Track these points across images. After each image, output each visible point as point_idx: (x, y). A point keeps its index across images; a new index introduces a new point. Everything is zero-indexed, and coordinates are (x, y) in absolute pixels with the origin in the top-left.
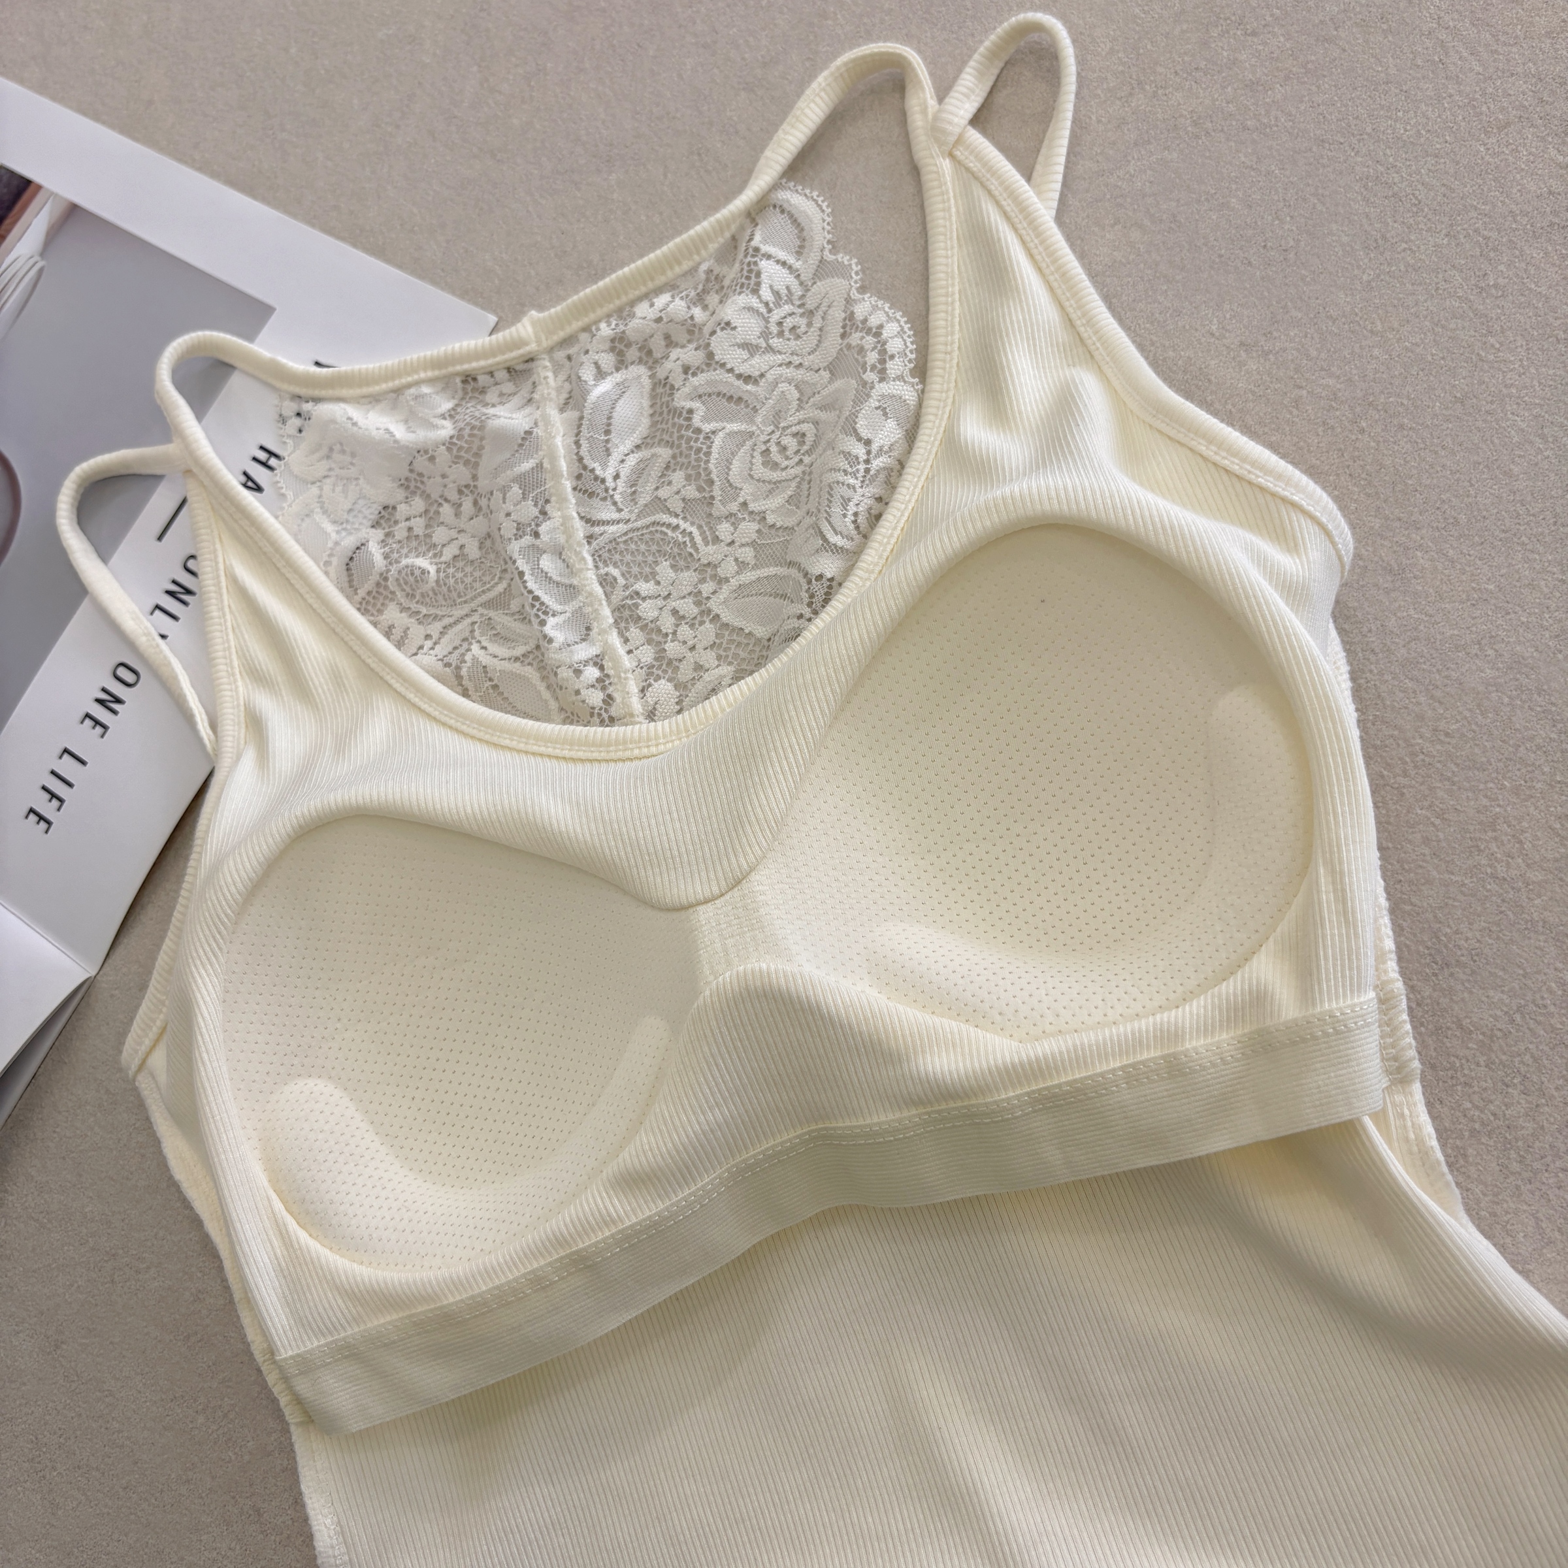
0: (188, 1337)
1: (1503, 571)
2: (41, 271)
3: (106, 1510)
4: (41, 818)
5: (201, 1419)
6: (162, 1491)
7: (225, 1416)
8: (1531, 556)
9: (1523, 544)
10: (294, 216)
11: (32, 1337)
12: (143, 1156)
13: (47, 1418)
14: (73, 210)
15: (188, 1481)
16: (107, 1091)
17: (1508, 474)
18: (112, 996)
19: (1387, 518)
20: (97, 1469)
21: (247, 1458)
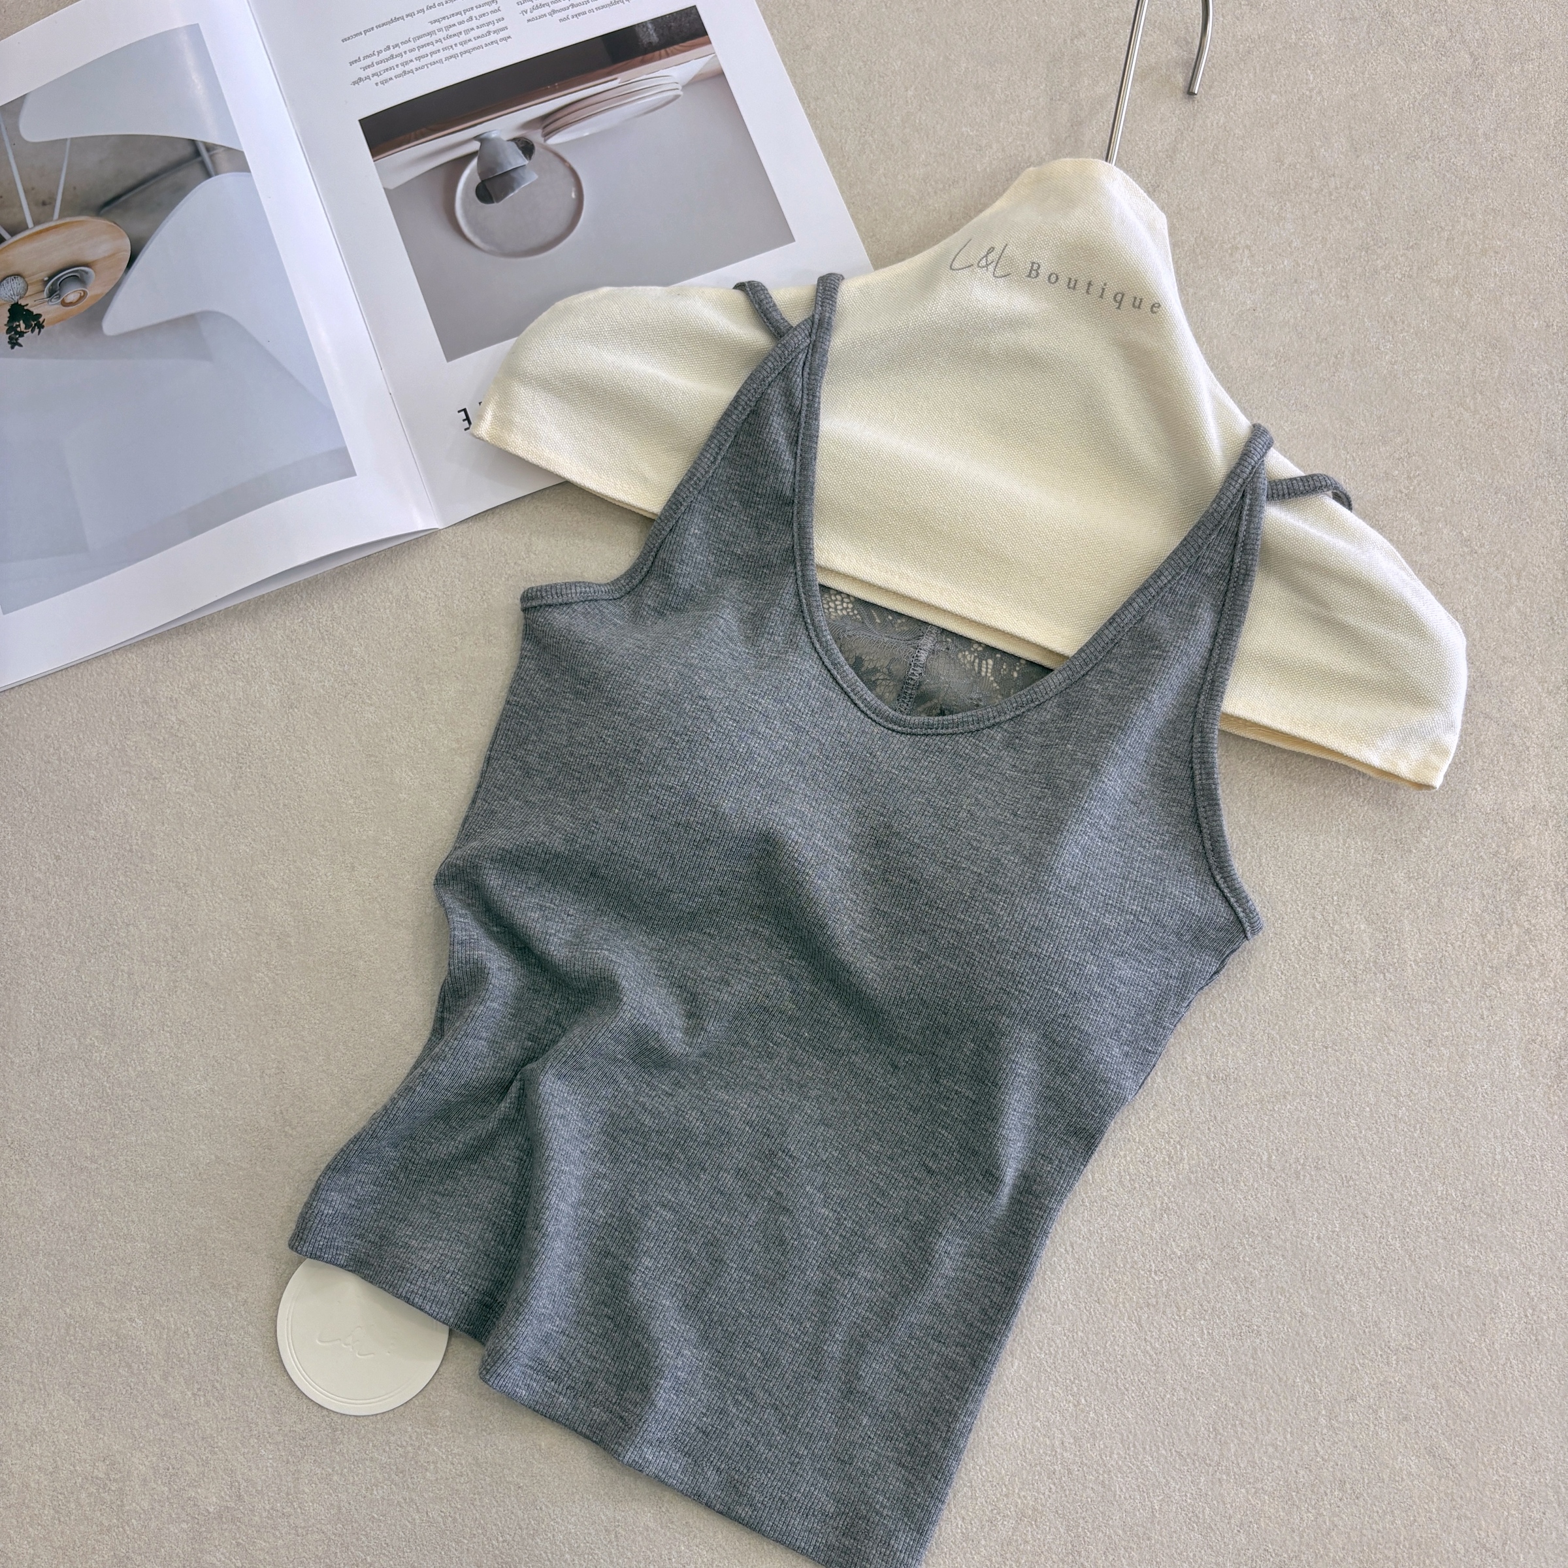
0: (371, 756)
1: (1279, 887)
2: (677, 97)
3: (266, 808)
4: (468, 419)
5: (351, 801)
6: (305, 821)
7: (366, 809)
8: (1295, 890)
9: (1297, 882)
10: (842, 193)
11: (280, 691)
12: (406, 645)
13: (263, 739)
14: (720, 75)
15: (323, 826)
16: (407, 596)
17: (1317, 845)
18: (443, 547)
19: (1249, 822)
20: (275, 785)
21: (364, 837)
